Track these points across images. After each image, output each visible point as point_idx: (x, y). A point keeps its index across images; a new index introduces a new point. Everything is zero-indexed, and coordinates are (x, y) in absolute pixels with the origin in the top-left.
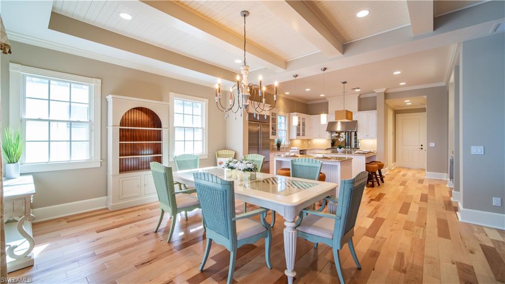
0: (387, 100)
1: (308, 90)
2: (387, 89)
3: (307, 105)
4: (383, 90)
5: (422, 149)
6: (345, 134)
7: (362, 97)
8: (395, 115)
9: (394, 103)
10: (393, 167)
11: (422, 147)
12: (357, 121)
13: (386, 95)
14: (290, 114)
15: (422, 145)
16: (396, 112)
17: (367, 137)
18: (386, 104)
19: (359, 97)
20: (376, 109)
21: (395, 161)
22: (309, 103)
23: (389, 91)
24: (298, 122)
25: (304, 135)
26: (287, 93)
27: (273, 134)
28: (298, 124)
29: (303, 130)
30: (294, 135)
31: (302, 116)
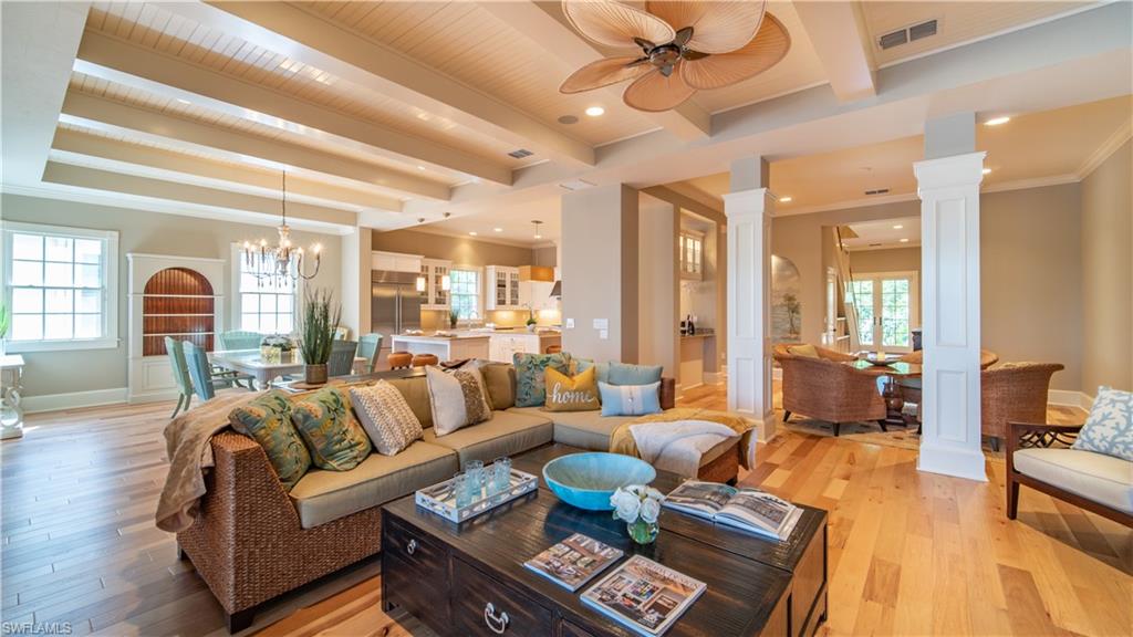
14: (487, 267)
24: (499, 281)
25: (514, 303)
26: (472, 234)
27: (438, 302)
28: (499, 286)
29: (515, 294)
30: (492, 303)
31: (509, 271)
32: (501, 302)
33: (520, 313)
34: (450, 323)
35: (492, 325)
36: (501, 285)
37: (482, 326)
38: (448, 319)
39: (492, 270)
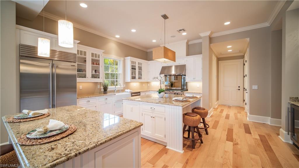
0: (212, 45)
1: (134, 31)
2: (212, 33)
3: (147, 52)
4: (208, 33)
5: (239, 90)
6: (175, 77)
7: (190, 43)
8: (218, 62)
9: (218, 49)
10: (216, 105)
11: (239, 88)
12: (185, 65)
13: (211, 40)
14: (126, 58)
15: (239, 87)
16: (219, 59)
17: (194, 80)
18: (210, 49)
19: (187, 43)
20: (201, 54)
21: (218, 99)
22: (148, 51)
23: (214, 35)
24: (132, 66)
25: (140, 78)
26: (118, 36)
27: (93, 76)
28: (132, 69)
29: (140, 74)
30: (129, 78)
31: (137, 61)
32: (133, 78)
33: (142, 83)
34: (103, 90)
35: (129, 90)
36: (133, 68)
37: (123, 91)
38: (102, 87)
39: (129, 60)
